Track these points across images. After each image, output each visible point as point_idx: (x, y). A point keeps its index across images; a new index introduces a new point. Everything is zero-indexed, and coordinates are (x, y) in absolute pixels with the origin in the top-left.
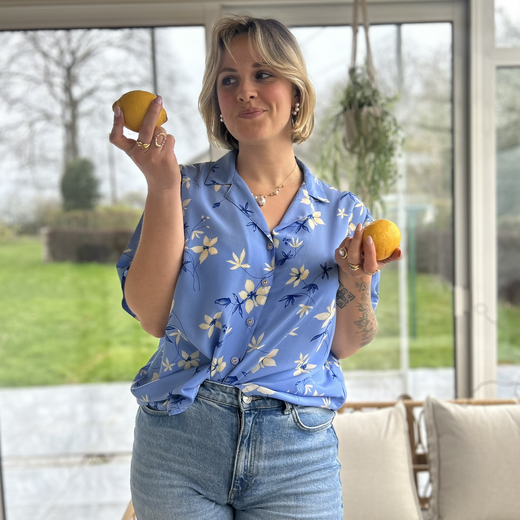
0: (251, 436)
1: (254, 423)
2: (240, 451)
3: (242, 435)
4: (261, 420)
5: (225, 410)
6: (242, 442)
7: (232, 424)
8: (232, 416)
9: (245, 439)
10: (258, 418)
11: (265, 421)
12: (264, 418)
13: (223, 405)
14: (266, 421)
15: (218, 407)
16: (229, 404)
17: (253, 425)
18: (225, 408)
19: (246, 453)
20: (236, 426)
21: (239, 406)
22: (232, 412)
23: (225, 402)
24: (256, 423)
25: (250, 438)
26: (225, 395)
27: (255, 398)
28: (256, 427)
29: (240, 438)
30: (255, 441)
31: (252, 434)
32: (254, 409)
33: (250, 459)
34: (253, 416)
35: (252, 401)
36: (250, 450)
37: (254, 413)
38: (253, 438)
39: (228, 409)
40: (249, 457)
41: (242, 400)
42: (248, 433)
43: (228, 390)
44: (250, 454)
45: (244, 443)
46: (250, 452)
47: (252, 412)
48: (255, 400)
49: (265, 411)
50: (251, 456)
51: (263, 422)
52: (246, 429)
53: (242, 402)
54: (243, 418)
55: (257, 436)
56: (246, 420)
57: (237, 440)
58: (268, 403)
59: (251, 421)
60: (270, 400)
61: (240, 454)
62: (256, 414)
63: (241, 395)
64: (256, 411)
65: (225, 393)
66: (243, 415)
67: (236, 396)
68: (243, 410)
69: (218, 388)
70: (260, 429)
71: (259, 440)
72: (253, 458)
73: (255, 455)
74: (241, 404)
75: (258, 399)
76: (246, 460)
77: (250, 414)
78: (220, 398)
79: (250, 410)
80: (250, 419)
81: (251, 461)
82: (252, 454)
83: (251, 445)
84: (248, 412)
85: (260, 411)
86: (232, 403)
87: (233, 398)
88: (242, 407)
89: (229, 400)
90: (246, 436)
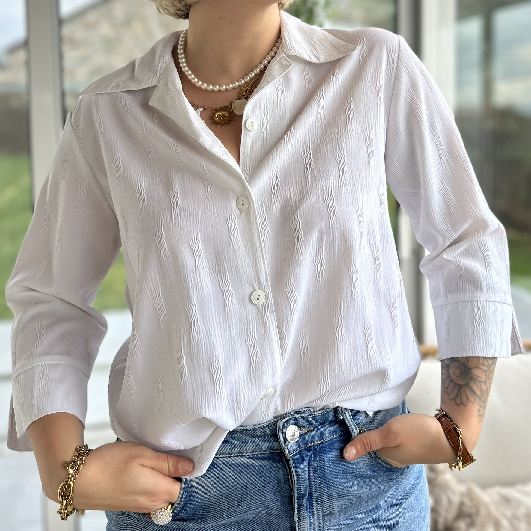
0: (313, 491)
1: (312, 470)
2: (299, 519)
3: (298, 496)
4: (321, 463)
5: (262, 463)
6: (300, 505)
7: (279, 481)
8: (277, 467)
9: (303, 499)
10: (315, 461)
11: (327, 463)
12: (324, 459)
13: (259, 456)
15: (251, 461)
16: (267, 451)
17: (312, 474)
18: (262, 459)
19: (310, 519)
20: (285, 482)
21: (281, 449)
22: (275, 461)
23: (260, 449)
24: (315, 471)
25: (311, 495)
26: (257, 440)
27: (304, 431)
28: (316, 475)
29: (296, 500)
30: (320, 497)
31: (314, 488)
32: (306, 449)
33: (317, 524)
34: (307, 460)
35: (301, 435)
36: (315, 512)
37: (307, 456)
38: (316, 494)
39: (267, 459)
40: (316, 521)
41: (285, 439)
42: (306, 489)
43: (258, 433)
44: (316, 518)
45: (303, 505)
46: (316, 516)
47: (304, 454)
48: (304, 434)
49: (323, 447)
50: (319, 519)
51: (324, 465)
52: (302, 485)
53: (285, 442)
54: (293, 468)
55: (320, 489)
56: (299, 470)
57: (291, 502)
58: (326, 433)
59: (307, 470)
60: (328, 428)
61: (302, 522)
62: (311, 455)
63: (282, 431)
64: (309, 451)
65: (256, 437)
66: (292, 464)
67: (275, 435)
68: (289, 455)
69: (242, 435)
70: (323, 477)
71: (325, 494)
72: (322, 521)
73: (324, 517)
74: (284, 446)
75: (310, 431)
76: (312, 527)
77: (302, 459)
78: (250, 447)
79: (300, 453)
80: (304, 466)
81: (319, 526)
82: (318, 516)
83: (315, 504)
84: (298, 456)
85: (316, 449)
86: (271, 449)
87: (270, 441)
88: (287, 451)
89: (265, 446)
90: (304, 495)
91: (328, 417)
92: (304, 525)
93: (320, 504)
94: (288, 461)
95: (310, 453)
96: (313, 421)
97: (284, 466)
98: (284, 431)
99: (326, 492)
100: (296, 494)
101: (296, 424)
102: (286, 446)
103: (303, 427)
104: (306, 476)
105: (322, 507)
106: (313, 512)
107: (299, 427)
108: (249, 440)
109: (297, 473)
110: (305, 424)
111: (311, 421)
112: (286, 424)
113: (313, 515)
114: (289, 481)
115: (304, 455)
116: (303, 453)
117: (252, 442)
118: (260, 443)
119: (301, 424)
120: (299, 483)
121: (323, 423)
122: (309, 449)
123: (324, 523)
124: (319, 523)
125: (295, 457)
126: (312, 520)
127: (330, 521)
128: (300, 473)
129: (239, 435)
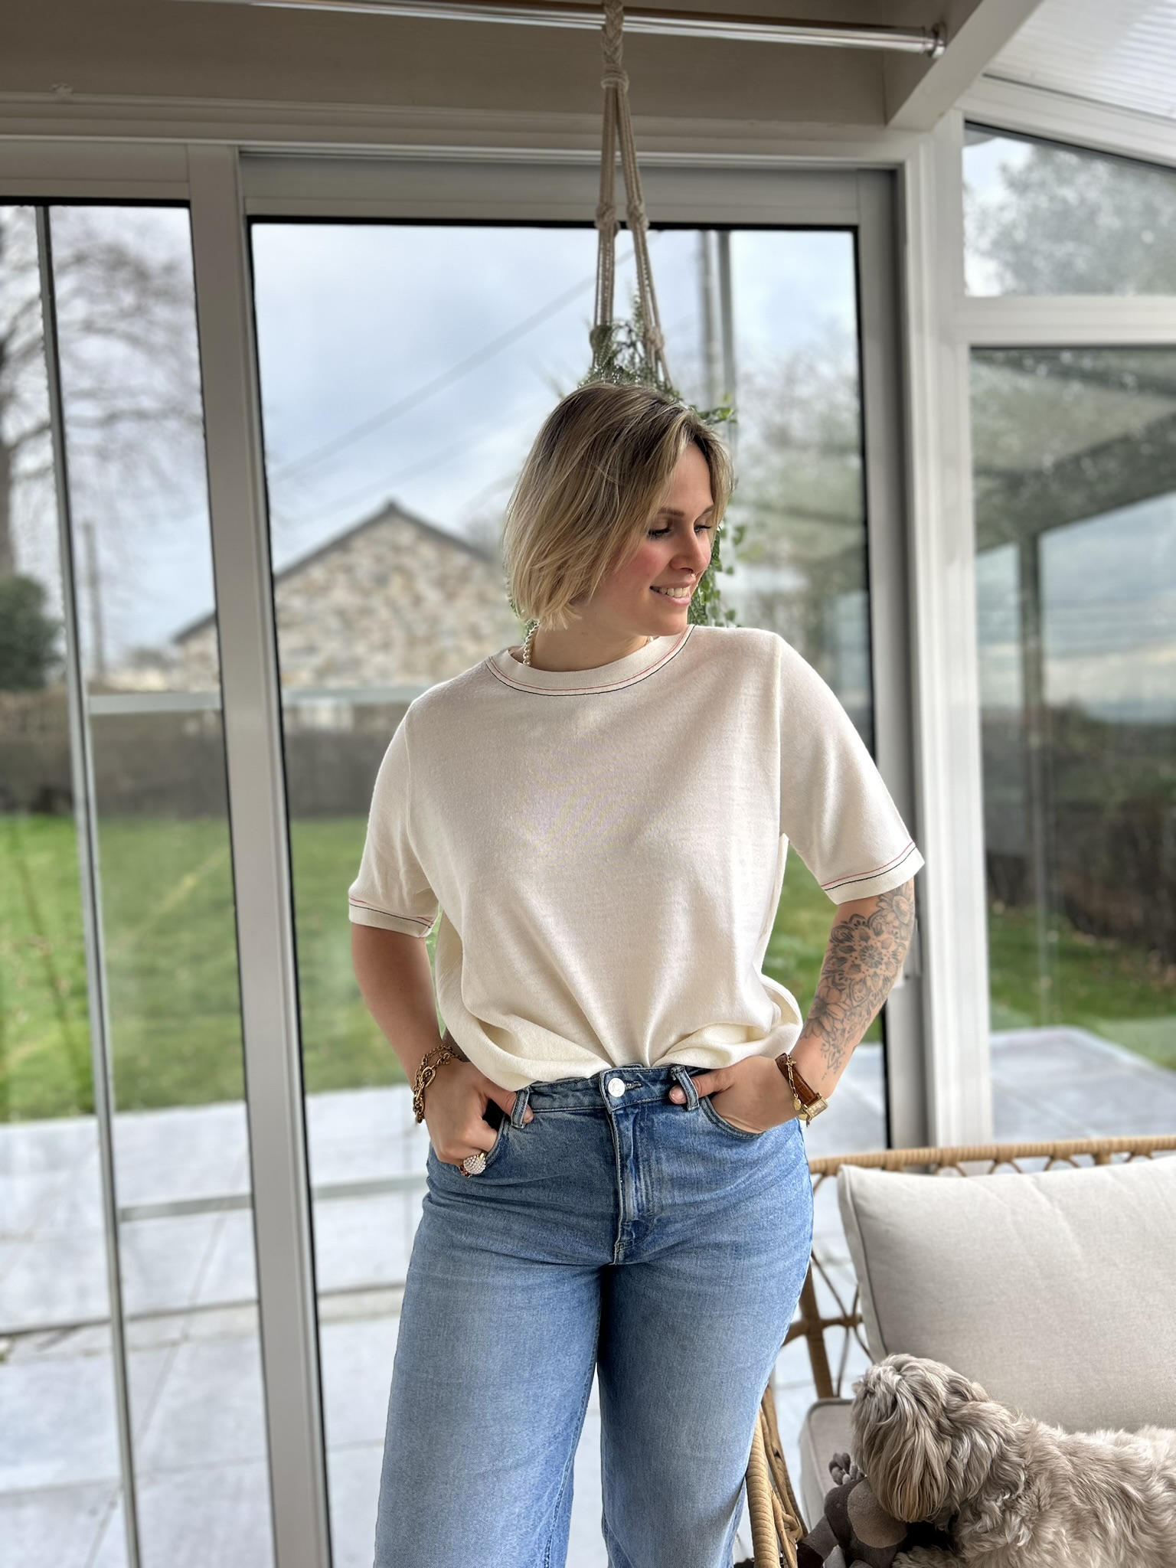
0: (639, 1153)
1: (638, 1129)
2: (623, 1182)
3: (620, 1155)
4: (649, 1123)
5: (583, 1119)
6: (623, 1166)
7: (602, 1139)
8: (600, 1124)
9: (626, 1160)
10: (642, 1119)
11: (656, 1124)
12: (653, 1119)
13: (580, 1111)
14: (658, 1124)
15: (572, 1117)
16: (589, 1106)
17: (638, 1133)
18: (585, 1115)
19: (635, 1183)
20: (608, 1140)
21: (604, 1105)
22: (596, 1117)
23: (582, 1104)
24: (642, 1130)
25: (636, 1157)
26: (578, 1094)
27: (630, 1086)
28: (643, 1136)
29: (619, 1160)
30: (648, 1160)
31: (640, 1149)
32: (632, 1106)
33: (644, 1191)
34: (632, 1118)
35: (627, 1091)
36: (642, 1177)
37: (633, 1113)
38: (642, 1156)
39: (589, 1115)
40: (643, 1187)
41: (607, 1092)
42: (630, 1151)
43: (579, 1086)
44: (643, 1183)
45: (627, 1167)
46: (642, 1180)
47: (629, 1110)
48: (631, 1089)
49: (652, 1107)
50: (646, 1185)
51: (653, 1126)
52: (624, 1143)
53: (607, 1096)
54: (615, 1124)
55: (647, 1151)
56: (621, 1126)
57: (614, 1164)
58: (656, 1091)
59: (631, 1128)
60: (658, 1086)
61: (626, 1186)
62: (638, 1113)
63: (605, 1084)
64: (635, 1108)
65: (577, 1090)
66: (614, 1120)
67: (597, 1089)
68: (611, 1110)
69: (562, 1089)
70: (651, 1138)
71: (653, 1158)
72: (650, 1188)
73: (652, 1183)
74: (606, 1099)
75: (636, 1087)
76: (639, 1194)
77: (626, 1115)
78: (571, 1101)
79: (624, 1109)
80: (628, 1124)
81: (647, 1194)
82: (646, 1182)
83: (641, 1167)
84: (622, 1112)
85: (643, 1107)
86: (594, 1104)
87: (592, 1095)
88: (609, 1105)
89: (586, 1100)
90: (628, 1156)
91: (660, 1075)
92: (628, 1188)
93: (647, 1169)
94: (610, 1116)
95: (637, 1110)
96: (641, 1076)
97: (607, 1124)
98: (607, 1083)
99: (654, 1154)
100: (619, 1154)
101: (621, 1077)
102: (609, 1099)
103: (630, 1082)
104: (630, 1134)
105: (650, 1173)
106: (639, 1176)
107: (626, 1082)
108: (570, 1093)
109: (619, 1130)
110: (632, 1079)
111: (638, 1076)
112: (608, 1076)
113: (640, 1179)
114: (610, 1140)
115: (629, 1113)
116: (627, 1110)
117: (573, 1096)
118: (582, 1097)
119: (626, 1079)
120: (621, 1141)
121: (654, 1081)
122: (635, 1106)
123: (652, 1191)
124: (647, 1189)
125: (618, 1112)
126: (638, 1185)
127: (661, 1192)
128: (622, 1130)
129: (560, 1089)
